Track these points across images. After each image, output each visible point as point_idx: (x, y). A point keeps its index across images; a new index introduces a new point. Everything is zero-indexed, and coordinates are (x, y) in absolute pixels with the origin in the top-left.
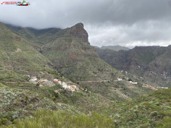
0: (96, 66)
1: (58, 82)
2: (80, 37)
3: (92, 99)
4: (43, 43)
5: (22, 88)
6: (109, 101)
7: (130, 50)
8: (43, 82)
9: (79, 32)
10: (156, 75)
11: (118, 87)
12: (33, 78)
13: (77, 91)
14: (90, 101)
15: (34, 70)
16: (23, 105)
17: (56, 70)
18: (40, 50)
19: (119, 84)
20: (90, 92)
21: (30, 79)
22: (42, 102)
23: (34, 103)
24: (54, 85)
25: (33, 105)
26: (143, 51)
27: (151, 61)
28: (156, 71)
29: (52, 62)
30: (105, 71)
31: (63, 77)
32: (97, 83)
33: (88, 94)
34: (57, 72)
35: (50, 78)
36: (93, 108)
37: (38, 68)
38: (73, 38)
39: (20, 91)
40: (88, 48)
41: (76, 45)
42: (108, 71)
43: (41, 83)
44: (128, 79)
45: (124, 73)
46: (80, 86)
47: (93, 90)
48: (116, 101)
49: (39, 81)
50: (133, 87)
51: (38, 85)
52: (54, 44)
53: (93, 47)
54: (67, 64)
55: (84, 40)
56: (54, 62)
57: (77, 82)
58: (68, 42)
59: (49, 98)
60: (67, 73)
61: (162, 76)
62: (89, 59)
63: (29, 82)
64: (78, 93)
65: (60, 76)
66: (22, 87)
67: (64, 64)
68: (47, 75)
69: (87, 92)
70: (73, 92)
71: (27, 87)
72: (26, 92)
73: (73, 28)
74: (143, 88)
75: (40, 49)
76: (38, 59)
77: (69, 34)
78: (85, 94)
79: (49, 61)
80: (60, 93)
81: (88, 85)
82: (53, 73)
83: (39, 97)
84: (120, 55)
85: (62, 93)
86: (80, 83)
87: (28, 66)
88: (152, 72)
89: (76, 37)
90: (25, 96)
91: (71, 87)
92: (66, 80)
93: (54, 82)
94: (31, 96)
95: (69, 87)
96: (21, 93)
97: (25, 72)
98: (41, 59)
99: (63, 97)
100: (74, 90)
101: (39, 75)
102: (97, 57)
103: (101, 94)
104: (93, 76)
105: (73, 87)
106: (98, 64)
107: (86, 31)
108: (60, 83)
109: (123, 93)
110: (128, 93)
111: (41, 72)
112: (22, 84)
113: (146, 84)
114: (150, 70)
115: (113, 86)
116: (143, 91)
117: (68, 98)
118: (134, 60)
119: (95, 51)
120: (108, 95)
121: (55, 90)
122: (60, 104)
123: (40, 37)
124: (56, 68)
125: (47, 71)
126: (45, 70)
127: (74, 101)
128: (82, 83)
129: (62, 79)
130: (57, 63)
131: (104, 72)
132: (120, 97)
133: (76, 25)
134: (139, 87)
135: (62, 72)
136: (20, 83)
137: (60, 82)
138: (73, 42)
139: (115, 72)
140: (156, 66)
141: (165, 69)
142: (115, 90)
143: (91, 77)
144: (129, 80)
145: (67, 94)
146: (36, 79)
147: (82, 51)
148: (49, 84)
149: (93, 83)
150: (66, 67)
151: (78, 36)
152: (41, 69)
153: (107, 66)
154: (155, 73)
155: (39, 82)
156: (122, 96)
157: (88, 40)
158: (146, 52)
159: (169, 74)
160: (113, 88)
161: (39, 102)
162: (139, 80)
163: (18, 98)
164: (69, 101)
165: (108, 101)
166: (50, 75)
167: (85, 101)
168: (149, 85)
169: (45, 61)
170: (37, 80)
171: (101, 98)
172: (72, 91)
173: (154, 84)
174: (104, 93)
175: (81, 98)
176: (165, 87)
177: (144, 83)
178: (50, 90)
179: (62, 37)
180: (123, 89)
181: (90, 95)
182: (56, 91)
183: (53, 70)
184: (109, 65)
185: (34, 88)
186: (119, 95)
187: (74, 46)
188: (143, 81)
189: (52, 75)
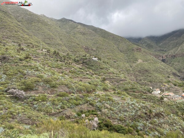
4: (165, 51)
5: (145, 100)
8: (168, 95)
12: (156, 90)
15: (156, 82)
16: (147, 118)
18: (162, 59)
21: (152, 91)
22: (168, 119)
29: (179, 71)
35: (177, 91)
37: (161, 79)
39: (143, 103)
43: (165, 97)
49: (163, 94)
51: (162, 98)
52: (180, 50)
59: (178, 116)
63: (152, 94)
66: (145, 98)
68: (172, 87)
71: (150, 99)
72: (149, 105)
75: (163, 57)
76: (161, 70)
79: (174, 71)
82: (181, 86)
83: (164, 112)
87: (150, 77)
90: (148, 109)
94: (155, 109)
96: (145, 105)
97: (147, 83)
98: (164, 69)
101: (163, 87)
111: (165, 84)
112: (145, 95)
125: (173, 83)
126: (170, 82)
136: (142, 95)
148: (176, 98)
152: (165, 80)
155: (163, 96)
163: (142, 110)
166: (176, 87)
170: (161, 93)
178: (178, 107)
183: (180, 82)
185: (158, 102)
189: (180, 88)
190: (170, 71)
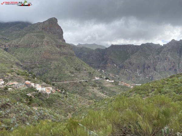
0: (73, 65)
1: (30, 84)
2: (54, 33)
3: (70, 100)
4: (8, 40)
6: (88, 101)
7: (106, 48)
8: (12, 85)
9: (52, 28)
10: (131, 73)
11: (96, 86)
13: (53, 93)
14: (68, 103)
17: (26, 71)
18: (4, 48)
19: (96, 83)
20: (68, 93)
23: (5, 110)
24: (26, 87)
25: (3, 112)
26: (119, 50)
27: (126, 59)
28: (131, 69)
29: (21, 61)
30: (82, 70)
31: (35, 78)
32: (75, 83)
33: (66, 95)
34: (28, 73)
35: (20, 80)
36: (71, 110)
37: (3, 68)
38: (45, 35)
40: (64, 46)
41: (50, 43)
42: (85, 70)
44: (105, 77)
45: (101, 72)
46: (56, 88)
47: (70, 91)
48: (94, 100)
49: (7, 84)
50: (110, 85)
51: (6, 89)
52: (23, 41)
53: (69, 45)
54: (39, 64)
55: (58, 37)
56: (24, 62)
57: (53, 84)
58: (40, 39)
60: (39, 74)
61: (136, 73)
62: (65, 58)
64: (54, 95)
65: (31, 78)
67: (35, 63)
68: (16, 77)
69: (64, 94)
70: (49, 95)
73: (46, 23)
74: (119, 85)
75: (5, 46)
76: (3, 59)
77: (41, 30)
78: (63, 96)
79: (17, 61)
80: (34, 96)
81: (65, 86)
82: (23, 75)
83: (10, 102)
84: (97, 54)
85: (36, 97)
86: (56, 84)
88: (127, 70)
89: (49, 33)
91: (47, 89)
92: (39, 81)
93: (26, 85)
95: (44, 89)
98: (6, 59)
99: (38, 100)
100: (50, 92)
101: (6, 77)
102: (74, 55)
103: (79, 94)
104: (70, 76)
105: (49, 89)
106: (75, 63)
107: (60, 27)
108: (33, 86)
109: (100, 92)
110: (106, 92)
111: (9, 74)
113: (122, 82)
114: (125, 68)
115: (91, 86)
116: (120, 88)
117: (44, 101)
118: (110, 59)
119: (71, 49)
120: (86, 95)
121: (28, 93)
122: (35, 108)
123: (4, 31)
124: (26, 68)
125: (16, 72)
126: (13, 71)
127: (50, 104)
128: (58, 85)
129: (34, 80)
130: (27, 62)
131: (81, 72)
132: (97, 96)
133: (49, 19)
134: (116, 85)
135: (34, 73)
137: (33, 84)
138: (45, 39)
139: (93, 71)
140: (130, 64)
141: (138, 67)
142: (93, 89)
143: (68, 77)
144: (106, 79)
145: (42, 97)
146: (3, 82)
147: (57, 48)
148: (20, 87)
149: (70, 83)
150: (39, 68)
151: (52, 33)
152: (8, 70)
153: (84, 65)
154: (130, 71)
155: (6, 86)
156: (100, 95)
157: (63, 36)
158: (122, 50)
159: (142, 72)
160: (90, 87)
161: (12, 108)
162: (115, 78)
164: (44, 105)
165: (86, 101)
166: (19, 76)
167: (62, 103)
168: (125, 82)
169: (12, 60)
171: (79, 99)
172: (48, 93)
173: (129, 82)
174: (82, 93)
175: (58, 100)
176: (138, 84)
177: (120, 81)
179: (33, 33)
180: (101, 87)
181: (68, 96)
182: (29, 95)
183: (22, 71)
184: (86, 64)
186: (97, 94)
187: (48, 43)
188: (119, 79)
189: (22, 77)
190: (13, 61)
